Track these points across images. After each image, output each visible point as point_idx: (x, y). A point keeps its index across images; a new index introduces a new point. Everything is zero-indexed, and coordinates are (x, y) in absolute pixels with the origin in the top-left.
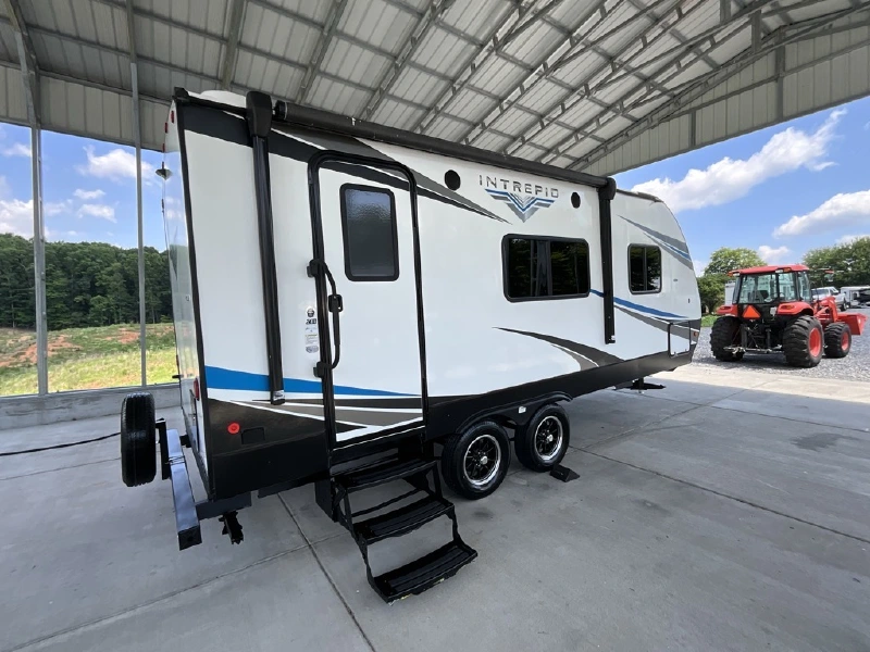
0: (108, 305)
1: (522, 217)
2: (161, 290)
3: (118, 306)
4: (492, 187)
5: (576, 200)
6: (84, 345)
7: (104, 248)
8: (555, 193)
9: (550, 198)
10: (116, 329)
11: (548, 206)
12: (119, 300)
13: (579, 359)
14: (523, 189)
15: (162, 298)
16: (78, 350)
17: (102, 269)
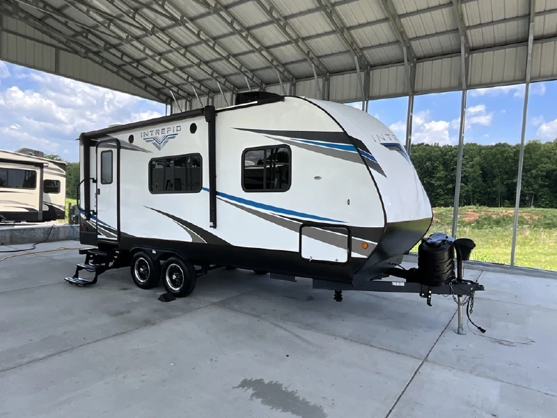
0: (467, 191)
1: (159, 148)
2: (508, 179)
3: (474, 192)
4: (146, 137)
5: (193, 128)
6: (441, 219)
7: (472, 147)
8: (179, 129)
9: (175, 132)
10: (465, 209)
11: (174, 137)
12: (475, 187)
13: (192, 236)
14: (160, 133)
15: (507, 185)
16: (437, 222)
17: (467, 163)
